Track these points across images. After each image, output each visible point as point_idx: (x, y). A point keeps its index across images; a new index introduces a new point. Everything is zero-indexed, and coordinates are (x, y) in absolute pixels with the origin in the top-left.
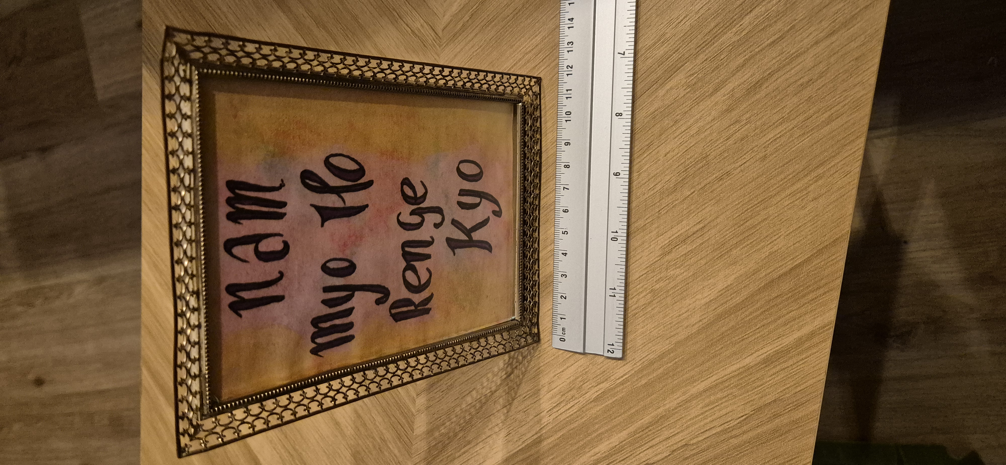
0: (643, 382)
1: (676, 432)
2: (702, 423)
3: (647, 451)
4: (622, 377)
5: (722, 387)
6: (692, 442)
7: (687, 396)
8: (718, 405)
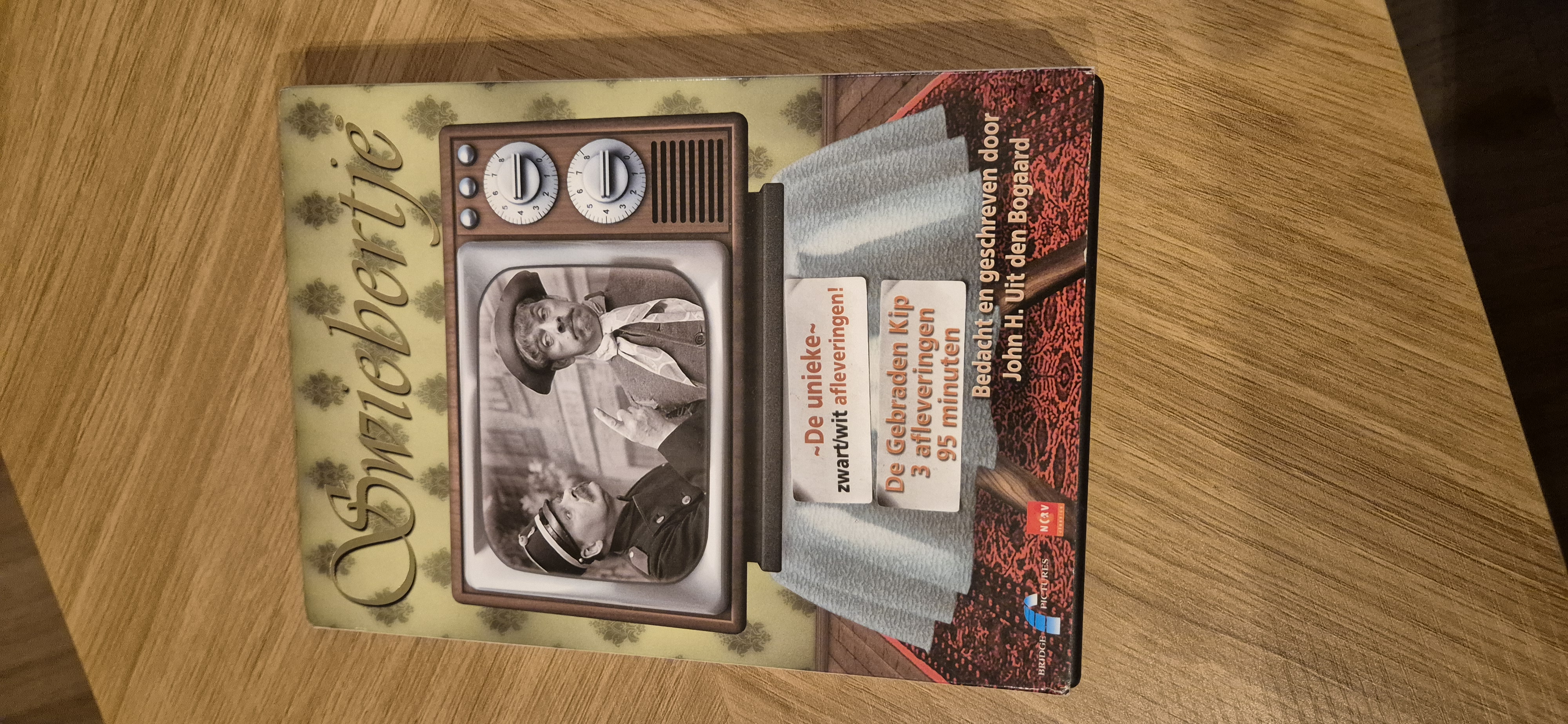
0: (209, 410)
1: (135, 362)
2: (115, 397)
3: (152, 306)
4: (237, 400)
5: (121, 464)
6: (112, 360)
7: (151, 424)
8: (113, 433)
